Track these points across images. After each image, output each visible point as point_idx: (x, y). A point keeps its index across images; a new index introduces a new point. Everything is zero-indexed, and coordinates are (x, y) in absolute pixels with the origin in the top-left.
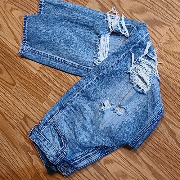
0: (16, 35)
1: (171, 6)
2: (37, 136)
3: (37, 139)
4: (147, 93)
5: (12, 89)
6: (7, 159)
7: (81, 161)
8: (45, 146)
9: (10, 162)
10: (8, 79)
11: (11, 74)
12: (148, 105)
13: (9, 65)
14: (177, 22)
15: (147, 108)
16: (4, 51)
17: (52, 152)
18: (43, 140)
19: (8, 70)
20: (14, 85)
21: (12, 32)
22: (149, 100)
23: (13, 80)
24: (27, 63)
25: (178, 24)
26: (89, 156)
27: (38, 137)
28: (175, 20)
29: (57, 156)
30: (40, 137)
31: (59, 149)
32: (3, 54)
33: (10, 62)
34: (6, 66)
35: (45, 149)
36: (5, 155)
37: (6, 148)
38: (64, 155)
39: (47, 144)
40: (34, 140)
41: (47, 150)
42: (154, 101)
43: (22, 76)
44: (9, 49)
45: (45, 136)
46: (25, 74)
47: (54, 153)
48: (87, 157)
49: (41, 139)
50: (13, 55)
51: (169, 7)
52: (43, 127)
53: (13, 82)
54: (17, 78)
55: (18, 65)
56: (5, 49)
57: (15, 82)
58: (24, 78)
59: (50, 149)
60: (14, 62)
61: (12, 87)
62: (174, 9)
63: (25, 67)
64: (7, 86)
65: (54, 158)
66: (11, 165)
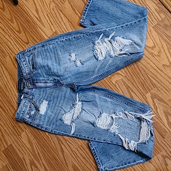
0: (37, 7)
1: (151, 15)
2: (20, 56)
3: (20, 58)
4: (100, 60)
5: (25, 47)
6: (10, 97)
7: (40, 82)
8: (23, 65)
9: (12, 99)
10: (24, 38)
11: (27, 35)
12: (97, 67)
13: (27, 29)
14: (153, 26)
15: (95, 69)
16: (25, 17)
17: (26, 70)
18: (23, 61)
19: (26, 32)
20: (27, 44)
21: (35, 4)
22: (99, 65)
23: (28, 41)
24: (42, 30)
25: (153, 27)
26: (47, 82)
27: (21, 58)
28: (152, 25)
29: (29, 74)
30: (22, 58)
31: (31, 70)
32: (24, 19)
33: (28, 27)
34: (25, 29)
35: (23, 67)
36: (9, 93)
37: (11, 89)
38: (33, 75)
39: (25, 64)
40: (17, 58)
41: (24, 68)
42: (101, 67)
43: (36, 39)
44: (30, 17)
45: (25, 58)
46: (38, 38)
47: (27, 72)
48: (45, 82)
49: (22, 60)
50: (32, 22)
51: (150, 15)
52: (26, 52)
53: (27, 42)
54: (31, 39)
55: (34, 30)
56: (26, 16)
57: (29, 42)
58: (36, 40)
59: (26, 68)
60: (31, 27)
61: (25, 45)
62: (153, 17)
63: (39, 32)
64: (22, 44)
65: (27, 75)
66: (12, 102)
